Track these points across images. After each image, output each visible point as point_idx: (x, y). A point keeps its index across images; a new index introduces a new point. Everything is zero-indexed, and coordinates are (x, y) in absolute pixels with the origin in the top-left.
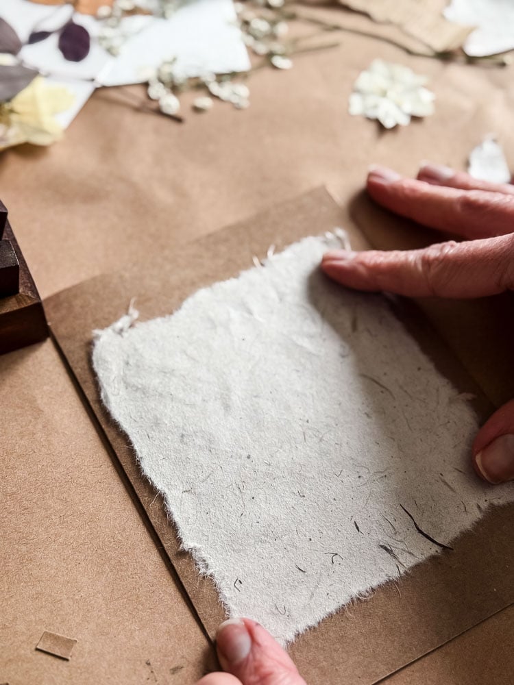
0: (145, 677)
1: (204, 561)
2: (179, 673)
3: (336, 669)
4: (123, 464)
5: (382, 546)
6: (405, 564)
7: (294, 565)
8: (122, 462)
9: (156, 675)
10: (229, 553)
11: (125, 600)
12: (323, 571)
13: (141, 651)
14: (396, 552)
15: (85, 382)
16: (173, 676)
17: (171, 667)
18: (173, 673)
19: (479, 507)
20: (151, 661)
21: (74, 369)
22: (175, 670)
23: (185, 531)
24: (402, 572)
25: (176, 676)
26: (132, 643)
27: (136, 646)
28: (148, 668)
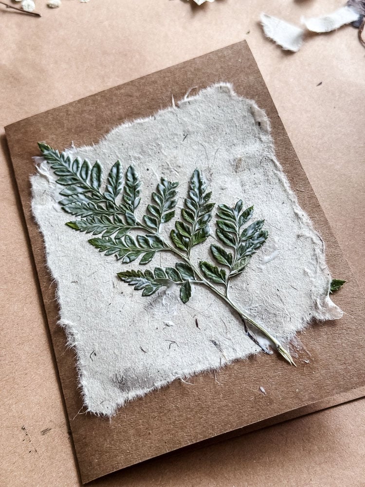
0: (21, 439)
1: (72, 335)
2: (48, 434)
3: (149, 433)
4: (35, 256)
5: (212, 341)
6: (227, 357)
7: (138, 346)
8: (34, 254)
9: (30, 437)
10: (93, 332)
11: (5, 382)
12: (160, 354)
13: (17, 419)
14: (223, 347)
15: (23, 191)
16: (44, 436)
17: (42, 430)
18: (43, 434)
19: (303, 319)
20: (26, 426)
21: (17, 180)
22: (44, 432)
23: (64, 311)
24: (222, 363)
25: (46, 436)
26: (10, 414)
27: (14, 417)
28: (23, 432)
